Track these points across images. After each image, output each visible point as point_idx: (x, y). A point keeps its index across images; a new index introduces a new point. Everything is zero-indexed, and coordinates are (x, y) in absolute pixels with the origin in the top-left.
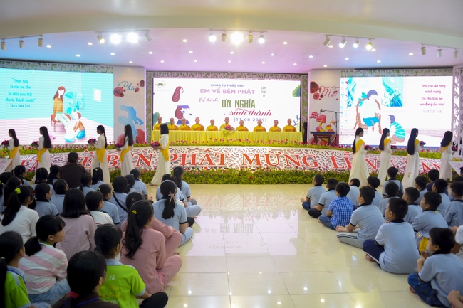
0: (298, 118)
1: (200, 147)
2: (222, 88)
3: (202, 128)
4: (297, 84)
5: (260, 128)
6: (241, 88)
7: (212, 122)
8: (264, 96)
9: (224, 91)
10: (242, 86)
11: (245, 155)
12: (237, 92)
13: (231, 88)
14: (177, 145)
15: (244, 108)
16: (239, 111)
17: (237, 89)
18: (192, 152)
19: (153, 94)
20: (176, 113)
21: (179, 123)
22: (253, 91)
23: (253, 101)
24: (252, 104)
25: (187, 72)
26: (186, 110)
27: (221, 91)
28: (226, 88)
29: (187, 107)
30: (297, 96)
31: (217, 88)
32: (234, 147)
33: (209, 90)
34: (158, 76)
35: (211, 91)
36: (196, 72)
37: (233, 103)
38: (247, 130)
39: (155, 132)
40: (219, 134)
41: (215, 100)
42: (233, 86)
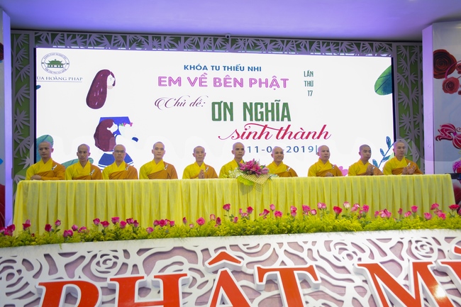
0: (388, 143)
1: (189, 243)
2: (211, 74)
3: (170, 173)
4: (383, 63)
5: (325, 168)
6: (255, 75)
7: (199, 153)
8: (310, 93)
9: (216, 82)
10: (259, 69)
11: (375, 269)
12: (246, 83)
13: (233, 74)
14: (97, 239)
15: (264, 123)
16: (254, 129)
17: (246, 76)
18: (160, 264)
19: (36, 87)
20: (96, 136)
21: (105, 160)
22: (285, 81)
23: (286, 105)
24: (283, 111)
25: (124, 35)
26: (121, 128)
27: (210, 82)
28: (222, 74)
29: (125, 121)
30: (385, 92)
31: (198, 74)
32: (321, 237)
33: (179, 80)
34: (48, 44)
35: (185, 82)
36: (146, 35)
37: (238, 111)
38: (292, 173)
39: (26, 189)
40: (226, 188)
41: (194, 104)
42: (236, 68)
